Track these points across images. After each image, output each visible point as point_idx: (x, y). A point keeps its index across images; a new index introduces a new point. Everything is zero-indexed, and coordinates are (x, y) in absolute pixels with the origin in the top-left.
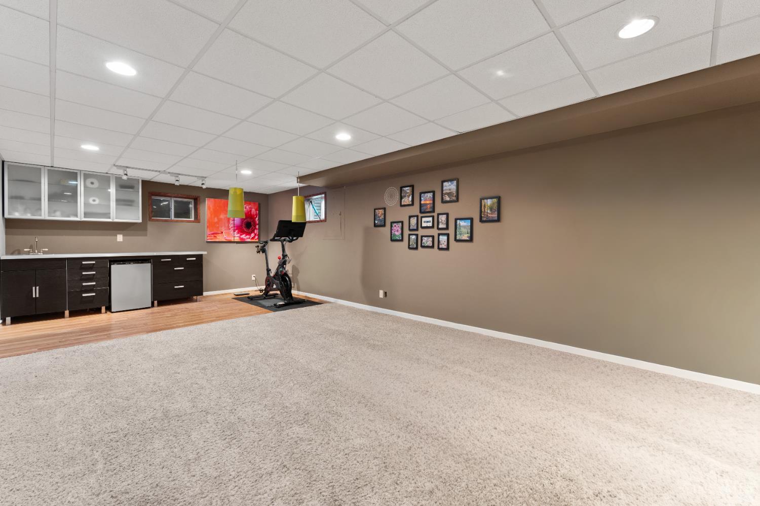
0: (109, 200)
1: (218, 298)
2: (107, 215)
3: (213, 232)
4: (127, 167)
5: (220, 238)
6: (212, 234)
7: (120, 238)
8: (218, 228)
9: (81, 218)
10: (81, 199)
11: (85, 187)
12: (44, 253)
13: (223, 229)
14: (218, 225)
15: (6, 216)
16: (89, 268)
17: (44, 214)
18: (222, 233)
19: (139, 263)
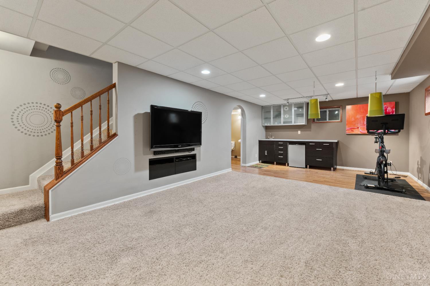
0: (291, 115)
1: (350, 172)
2: (291, 122)
3: (350, 128)
4: (288, 99)
5: (356, 132)
6: (350, 129)
7: (299, 132)
8: (355, 124)
9: (282, 124)
10: (282, 116)
11: (284, 111)
12: (273, 138)
13: (359, 126)
14: (354, 123)
15: (263, 125)
16: (281, 145)
17: (272, 124)
18: (358, 128)
19: (301, 145)
